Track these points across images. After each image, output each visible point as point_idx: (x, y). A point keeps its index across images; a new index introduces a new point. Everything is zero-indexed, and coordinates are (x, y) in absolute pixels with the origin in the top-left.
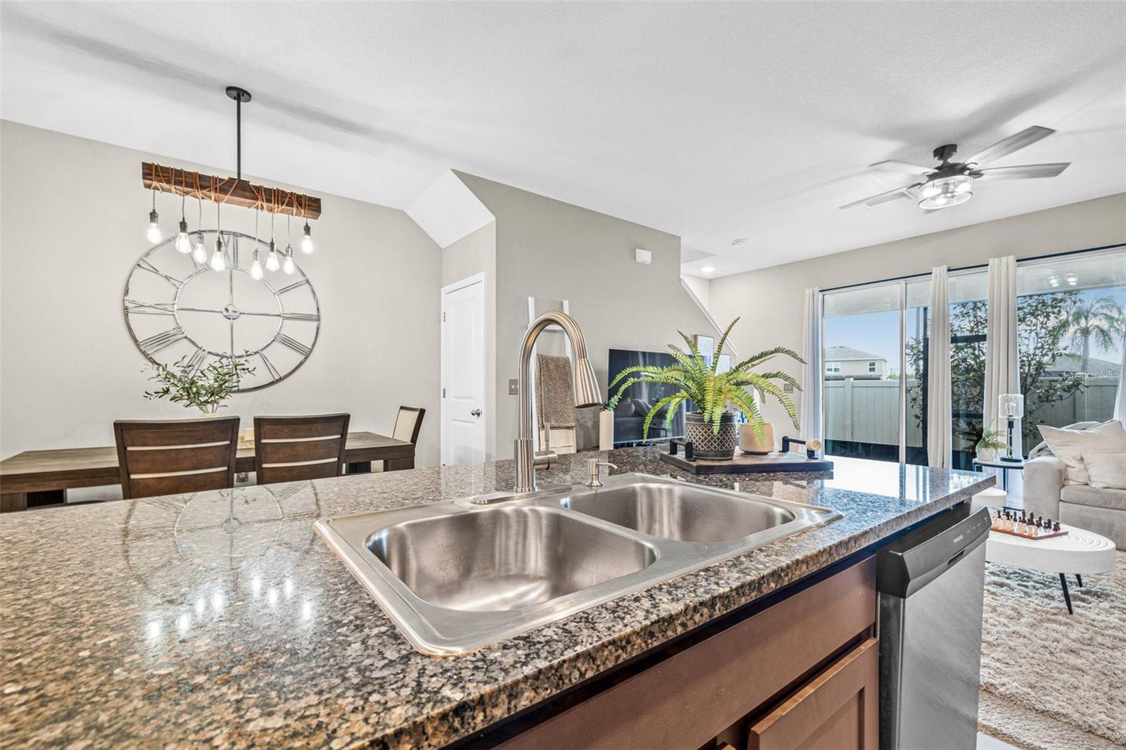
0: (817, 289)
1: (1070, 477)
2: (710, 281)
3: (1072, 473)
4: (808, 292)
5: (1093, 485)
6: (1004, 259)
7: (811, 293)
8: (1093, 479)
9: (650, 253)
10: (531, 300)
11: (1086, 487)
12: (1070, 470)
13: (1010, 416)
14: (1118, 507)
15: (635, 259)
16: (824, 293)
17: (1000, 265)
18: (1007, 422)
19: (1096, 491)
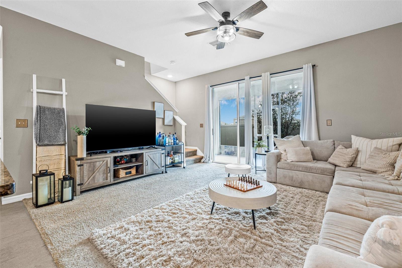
0: (209, 85)
1: (282, 158)
2: (175, 82)
3: (283, 156)
4: (206, 86)
5: (288, 161)
6: (266, 73)
7: (207, 87)
8: (288, 158)
9: (124, 62)
10: (34, 77)
11: (285, 162)
12: (282, 155)
13: (268, 134)
14: (294, 169)
15: (116, 64)
16: (213, 87)
17: (265, 76)
18: (266, 137)
19: (288, 164)
